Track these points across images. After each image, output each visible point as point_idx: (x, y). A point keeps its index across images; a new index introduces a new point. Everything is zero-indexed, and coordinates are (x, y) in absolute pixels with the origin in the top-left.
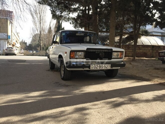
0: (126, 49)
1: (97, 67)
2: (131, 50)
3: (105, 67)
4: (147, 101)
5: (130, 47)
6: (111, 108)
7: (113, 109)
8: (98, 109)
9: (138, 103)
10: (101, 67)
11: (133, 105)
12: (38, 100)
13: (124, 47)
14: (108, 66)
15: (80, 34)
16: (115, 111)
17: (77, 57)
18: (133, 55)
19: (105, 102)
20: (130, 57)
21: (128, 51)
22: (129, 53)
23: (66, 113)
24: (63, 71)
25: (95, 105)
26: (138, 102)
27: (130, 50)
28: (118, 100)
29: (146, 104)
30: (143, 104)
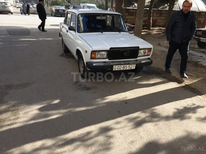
0: (158, 15)
1: (120, 67)
2: (164, 18)
3: (129, 68)
4: (167, 118)
5: (163, 14)
6: (133, 128)
7: (134, 130)
8: (121, 129)
9: (159, 121)
10: (125, 67)
11: (154, 124)
12: (63, 115)
13: (156, 13)
14: (133, 66)
15: (101, 18)
16: (136, 133)
17: (99, 56)
18: (165, 24)
19: (127, 119)
20: (161, 28)
21: (160, 18)
22: (161, 21)
23: (92, 135)
24: (82, 68)
25: (118, 123)
26: (158, 119)
27: (162, 18)
28: (140, 115)
29: (165, 122)
30: (163, 122)
